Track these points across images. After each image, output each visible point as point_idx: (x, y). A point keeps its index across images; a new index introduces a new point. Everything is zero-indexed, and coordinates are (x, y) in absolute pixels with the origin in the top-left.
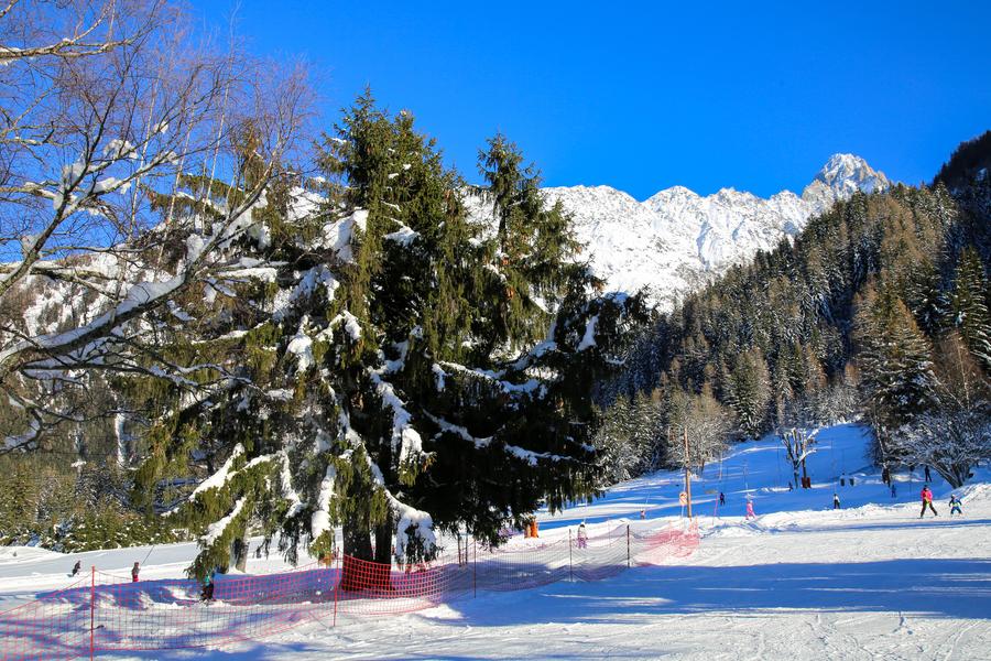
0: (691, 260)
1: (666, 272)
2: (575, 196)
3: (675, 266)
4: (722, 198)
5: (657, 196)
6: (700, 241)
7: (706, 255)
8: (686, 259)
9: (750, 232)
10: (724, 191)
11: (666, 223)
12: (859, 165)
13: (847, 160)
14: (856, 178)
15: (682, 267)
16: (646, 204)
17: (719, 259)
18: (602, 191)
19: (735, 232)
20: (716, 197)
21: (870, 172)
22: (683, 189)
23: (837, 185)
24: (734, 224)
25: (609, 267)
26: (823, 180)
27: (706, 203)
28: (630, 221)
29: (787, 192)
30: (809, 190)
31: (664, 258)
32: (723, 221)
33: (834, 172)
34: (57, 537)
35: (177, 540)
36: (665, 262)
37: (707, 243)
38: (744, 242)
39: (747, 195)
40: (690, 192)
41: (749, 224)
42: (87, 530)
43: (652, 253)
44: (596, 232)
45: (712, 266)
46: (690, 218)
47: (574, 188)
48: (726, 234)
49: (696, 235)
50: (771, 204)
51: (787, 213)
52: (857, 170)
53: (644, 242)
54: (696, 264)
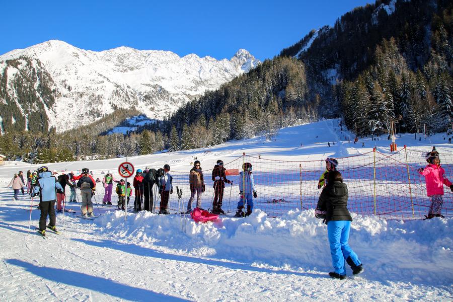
1: (189, 81)
2: (160, 54)
3: (192, 79)
4: (206, 59)
5: (186, 56)
6: (199, 72)
7: (201, 76)
8: (195, 77)
9: (215, 70)
10: (207, 57)
11: (189, 65)
12: (247, 53)
13: (244, 51)
14: (246, 57)
15: (194, 79)
16: (183, 58)
17: (205, 78)
18: (169, 53)
19: (211, 70)
20: (204, 58)
21: (250, 56)
22: (195, 55)
23: (240, 58)
24: (210, 67)
25: (171, 78)
26: (236, 57)
27: (202, 60)
28: (178, 64)
29: (226, 59)
30: (232, 59)
31: (188, 76)
32: (207, 67)
33: (240, 54)
34: (30, 158)
36: (188, 78)
37: (202, 73)
38: (213, 73)
39: (214, 59)
40: (197, 56)
41: (215, 68)
43: (185, 74)
44: (167, 66)
45: (203, 80)
46: (197, 64)
47: (160, 51)
48: (208, 70)
49: (198, 70)
50: (221, 62)
51: (225, 66)
52: (246, 55)
53: (183, 71)
54: (198, 79)
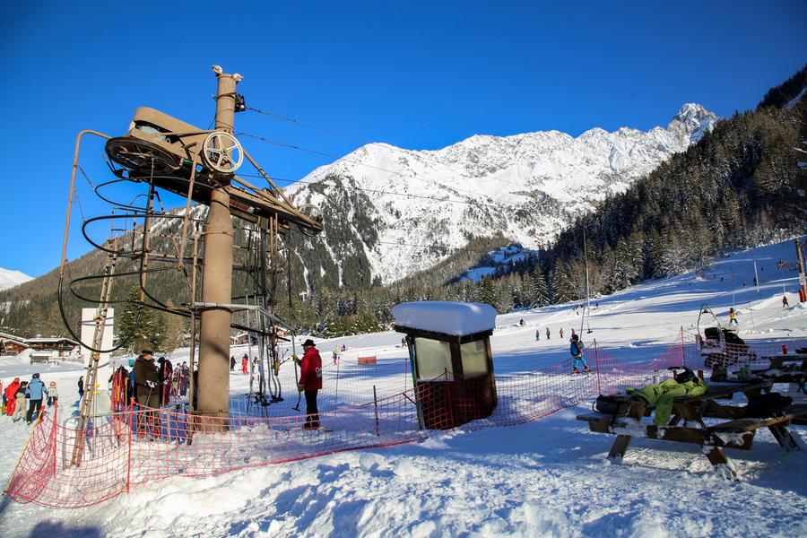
0: (606, 169)
1: (592, 177)
2: (538, 137)
3: (597, 173)
4: (621, 133)
5: (585, 134)
6: (610, 158)
7: (614, 165)
8: (603, 169)
9: (639, 151)
10: (622, 129)
11: (590, 149)
12: (699, 109)
13: (692, 106)
14: (698, 117)
15: (601, 173)
16: (578, 139)
17: (622, 167)
18: (553, 133)
19: (631, 151)
20: (617, 133)
21: (706, 113)
22: (599, 129)
23: (687, 122)
24: (630, 147)
25: (560, 175)
26: (678, 119)
27: (612, 137)
28: (570, 150)
29: (658, 127)
30: (671, 126)
31: (591, 168)
32: (623, 146)
33: (685, 114)
34: (319, 330)
35: (382, 330)
36: (591, 171)
37: (614, 159)
38: (635, 157)
39: (635, 131)
40: (603, 131)
41: (639, 147)
42: (336, 326)
43: (584, 166)
44: (552, 157)
45: (618, 172)
46: (604, 145)
47: (537, 133)
48: (625, 153)
49: (608, 155)
50: (649, 135)
51: (658, 139)
52: (698, 112)
53: (579, 160)
54: (609, 171)
